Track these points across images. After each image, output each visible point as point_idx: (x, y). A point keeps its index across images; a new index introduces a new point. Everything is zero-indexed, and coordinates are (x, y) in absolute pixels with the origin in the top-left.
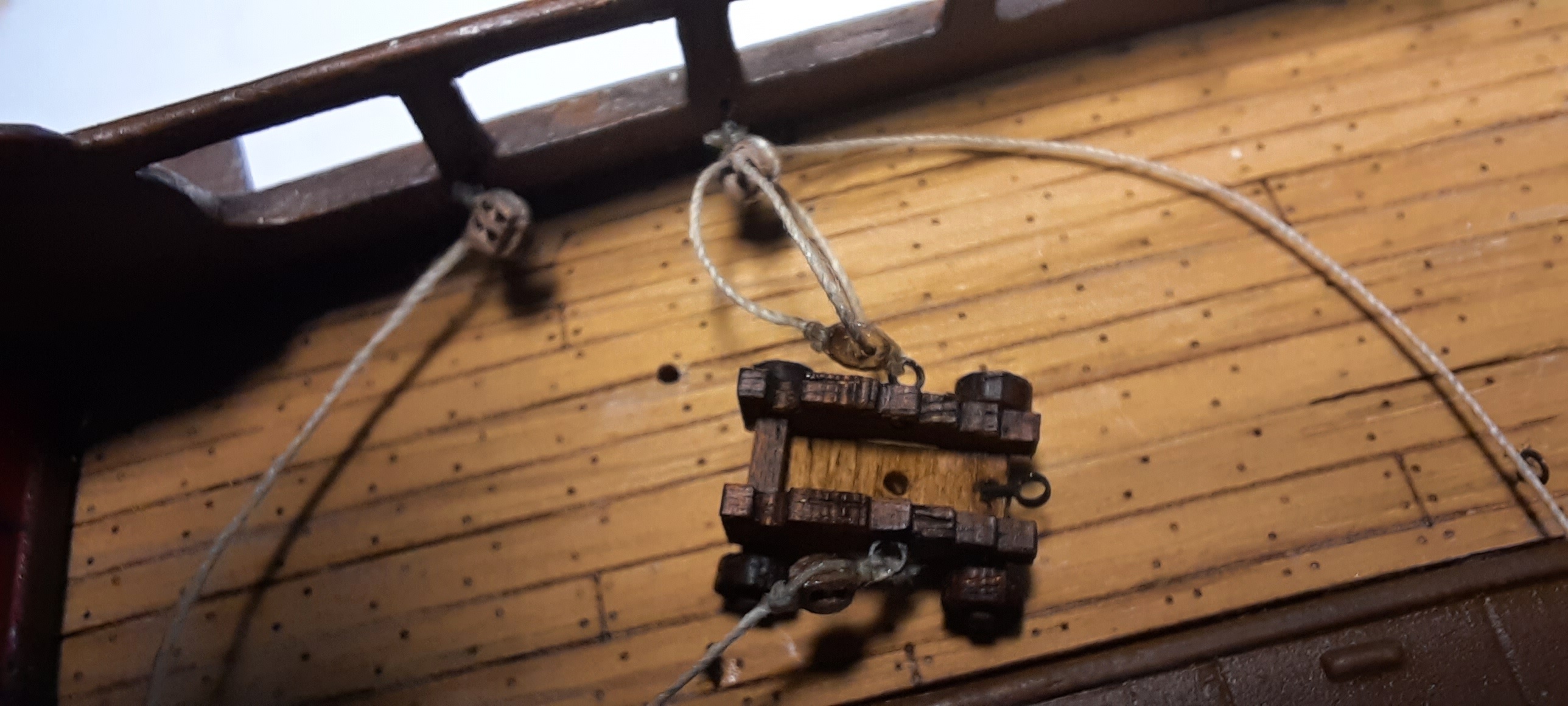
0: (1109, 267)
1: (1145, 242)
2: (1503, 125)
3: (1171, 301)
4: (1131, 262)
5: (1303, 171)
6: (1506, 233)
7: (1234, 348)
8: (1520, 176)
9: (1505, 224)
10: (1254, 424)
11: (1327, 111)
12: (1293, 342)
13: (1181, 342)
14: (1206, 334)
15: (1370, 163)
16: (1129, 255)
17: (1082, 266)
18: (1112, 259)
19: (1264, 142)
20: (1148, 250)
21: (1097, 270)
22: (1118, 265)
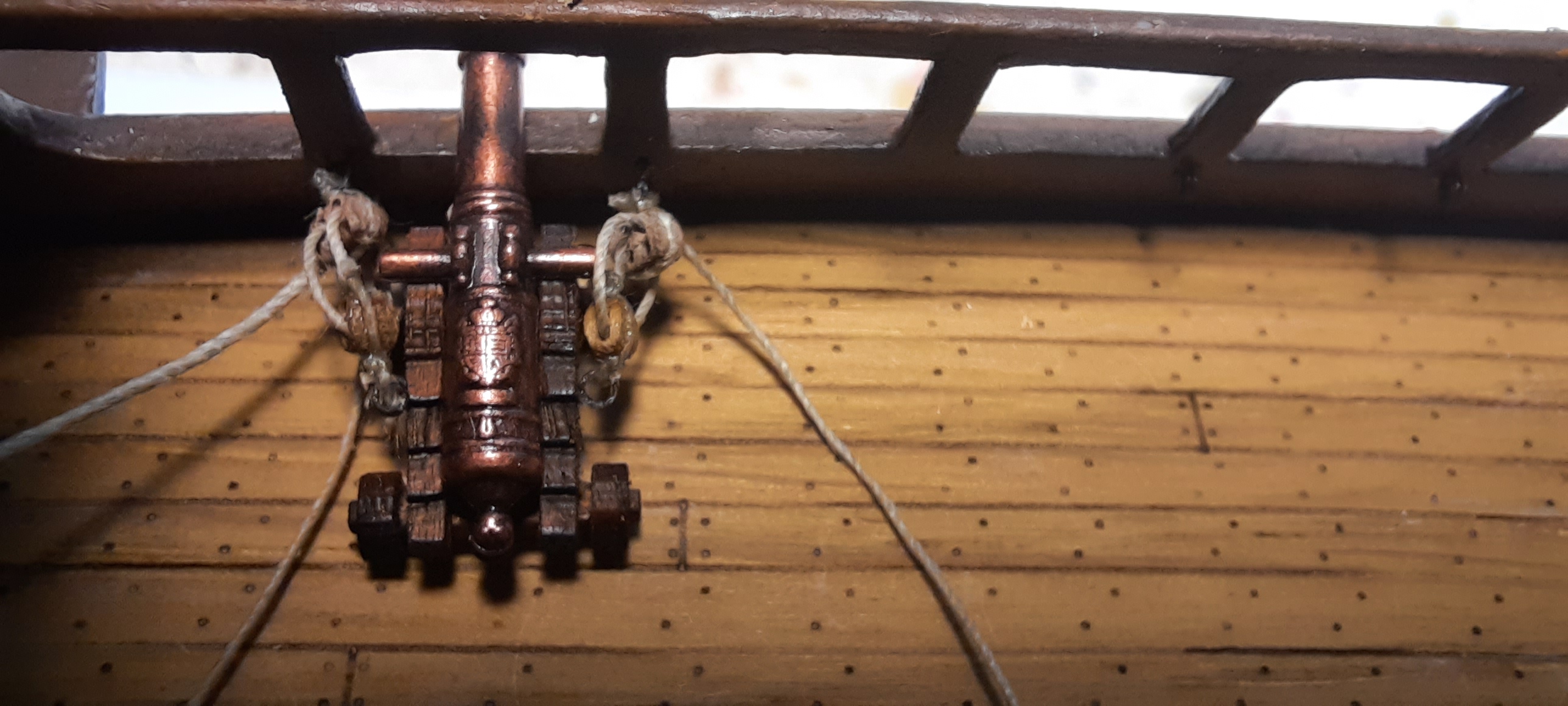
0: (1007, 445)
1: (1053, 429)
2: (1441, 400)
3: (1065, 500)
4: (1032, 446)
5: (1233, 395)
6: (1424, 515)
7: (1119, 570)
8: (1448, 458)
9: (1425, 506)
10: (1120, 659)
11: (1273, 338)
12: (1183, 579)
13: (1067, 548)
14: (1095, 545)
15: (1303, 404)
16: (1032, 439)
17: (981, 437)
18: (1013, 438)
19: (1202, 353)
20: (1054, 439)
21: (995, 445)
22: (1018, 446)
